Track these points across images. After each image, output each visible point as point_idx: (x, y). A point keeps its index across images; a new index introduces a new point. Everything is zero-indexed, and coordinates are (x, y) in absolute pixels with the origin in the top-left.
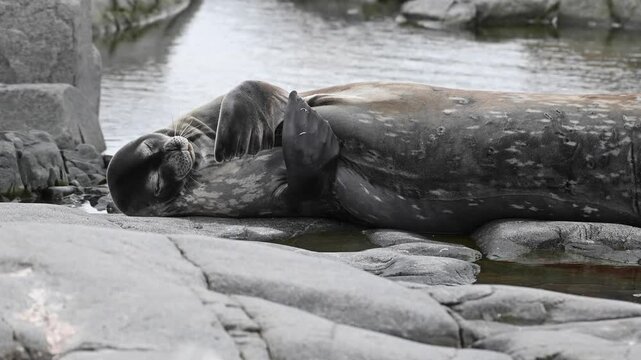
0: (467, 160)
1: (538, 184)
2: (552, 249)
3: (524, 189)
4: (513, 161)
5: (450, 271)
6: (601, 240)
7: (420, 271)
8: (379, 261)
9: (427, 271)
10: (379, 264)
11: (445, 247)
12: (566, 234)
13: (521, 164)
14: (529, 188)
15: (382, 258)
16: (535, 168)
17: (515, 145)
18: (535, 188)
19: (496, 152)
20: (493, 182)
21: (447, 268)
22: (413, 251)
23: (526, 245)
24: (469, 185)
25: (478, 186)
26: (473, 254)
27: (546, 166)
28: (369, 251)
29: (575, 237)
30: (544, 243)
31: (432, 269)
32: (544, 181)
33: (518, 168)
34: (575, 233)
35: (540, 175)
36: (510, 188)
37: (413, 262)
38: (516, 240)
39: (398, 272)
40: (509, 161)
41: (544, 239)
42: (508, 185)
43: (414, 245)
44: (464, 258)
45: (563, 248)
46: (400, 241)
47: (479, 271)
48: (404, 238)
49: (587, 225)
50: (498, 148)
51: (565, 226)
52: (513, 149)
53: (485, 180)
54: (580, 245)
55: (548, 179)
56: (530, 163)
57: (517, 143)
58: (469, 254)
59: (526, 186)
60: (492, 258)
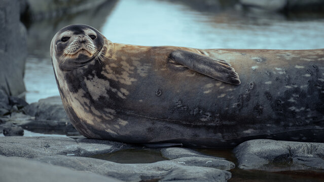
0: (267, 108)
1: (308, 121)
2: (284, 160)
3: (300, 126)
4: (293, 108)
5: (208, 177)
6: (318, 155)
7: (188, 177)
8: (163, 169)
9: (193, 177)
10: (163, 172)
11: (210, 160)
12: (294, 150)
13: (297, 110)
14: (303, 125)
15: (165, 168)
16: (305, 112)
17: (293, 97)
18: (307, 124)
19: (282, 102)
20: (282, 123)
21: (207, 174)
22: (188, 163)
23: (266, 158)
24: (268, 125)
25: (274, 126)
26: (229, 164)
27: (311, 110)
28: (158, 162)
29: (300, 153)
30: (279, 156)
31: (197, 175)
32: (311, 119)
33: (296, 113)
34: (301, 150)
35: (309, 116)
36: (292, 126)
37: (184, 171)
38: (260, 155)
39: (173, 178)
40: (290, 108)
41: (278, 154)
42: (291, 124)
43: (189, 159)
44: (222, 167)
45: (292, 160)
46: (182, 156)
47: (230, 176)
48: (185, 153)
49: (309, 144)
50: (283, 100)
51: (294, 145)
52: (292, 100)
53: (277, 122)
54: (303, 158)
55: (314, 118)
56: (303, 109)
57: (294, 95)
58: (226, 165)
59: (301, 124)
60: (242, 167)
